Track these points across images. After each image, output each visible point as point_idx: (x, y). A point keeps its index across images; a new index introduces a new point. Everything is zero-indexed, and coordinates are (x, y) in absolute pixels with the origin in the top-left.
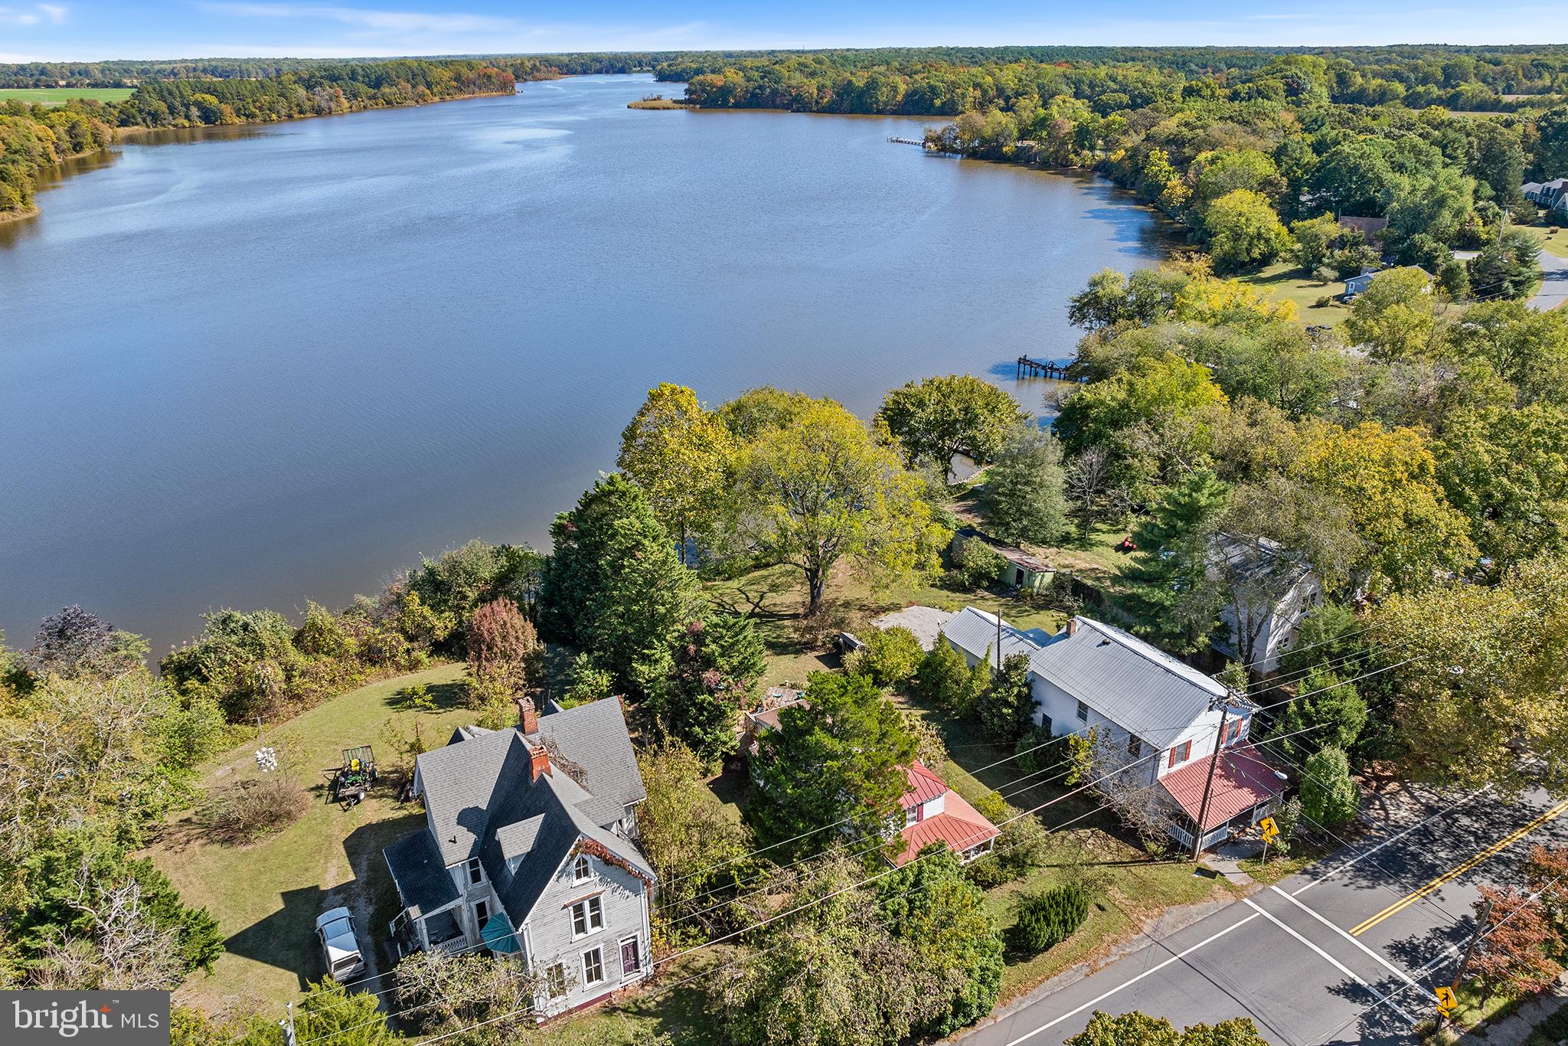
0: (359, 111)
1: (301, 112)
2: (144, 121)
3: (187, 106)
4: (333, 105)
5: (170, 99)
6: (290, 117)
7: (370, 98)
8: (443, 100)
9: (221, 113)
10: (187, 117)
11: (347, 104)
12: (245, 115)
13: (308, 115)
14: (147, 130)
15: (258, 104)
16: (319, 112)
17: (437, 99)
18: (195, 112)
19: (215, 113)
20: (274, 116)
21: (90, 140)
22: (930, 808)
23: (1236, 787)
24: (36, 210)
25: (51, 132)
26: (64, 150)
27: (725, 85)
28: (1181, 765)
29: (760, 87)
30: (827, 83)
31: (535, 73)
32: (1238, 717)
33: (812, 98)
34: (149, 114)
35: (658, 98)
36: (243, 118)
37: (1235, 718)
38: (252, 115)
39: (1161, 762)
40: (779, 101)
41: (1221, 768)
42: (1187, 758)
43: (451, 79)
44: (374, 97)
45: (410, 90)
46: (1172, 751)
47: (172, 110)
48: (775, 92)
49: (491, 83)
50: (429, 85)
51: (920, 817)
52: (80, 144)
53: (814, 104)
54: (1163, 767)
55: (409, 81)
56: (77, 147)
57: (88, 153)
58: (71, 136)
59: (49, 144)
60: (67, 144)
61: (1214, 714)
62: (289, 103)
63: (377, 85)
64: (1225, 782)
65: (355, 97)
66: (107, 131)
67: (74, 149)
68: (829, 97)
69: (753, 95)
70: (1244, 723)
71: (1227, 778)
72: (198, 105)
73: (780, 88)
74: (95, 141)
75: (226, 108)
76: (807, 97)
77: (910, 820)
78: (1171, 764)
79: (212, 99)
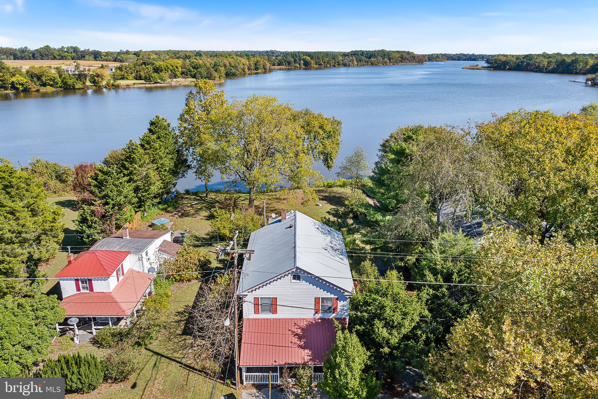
0: (361, 66)
1: (338, 65)
2: (286, 64)
3: (300, 60)
4: (351, 63)
5: (295, 57)
6: (334, 66)
7: (365, 62)
8: (394, 64)
9: (311, 63)
10: (299, 64)
11: (356, 63)
12: (318, 64)
13: (341, 66)
14: (285, 67)
15: (324, 61)
16: (345, 65)
17: (391, 64)
18: (302, 62)
19: (308, 63)
20: (328, 65)
21: (262, 67)
22: (99, 286)
23: (300, 346)
24: (223, 81)
25: (248, 63)
26: (251, 69)
27: (506, 61)
28: (270, 316)
29: (522, 62)
30: (553, 61)
31: (437, 59)
32: (332, 296)
33: (544, 66)
34: (287, 62)
35: (477, 66)
36: (318, 65)
37: (329, 295)
38: (321, 65)
39: (245, 305)
40: (529, 68)
41: (303, 329)
42: (275, 312)
43: (399, 57)
44: (367, 62)
45: (382, 60)
46: (256, 299)
47: (295, 61)
48: (528, 64)
49: (415, 59)
50: (390, 59)
51: (91, 289)
52: (257, 68)
53: (544, 69)
54: (248, 312)
55: (382, 57)
56: (256, 69)
57: (259, 71)
58: (255, 65)
59: (246, 66)
60: (252, 67)
61: (303, 285)
62: (335, 61)
63: (370, 58)
64: (295, 340)
65: (360, 61)
66: (268, 65)
67: (255, 69)
68: (552, 66)
69: (518, 65)
70: (340, 304)
71: (300, 338)
72: (304, 60)
73: (531, 62)
74: (263, 68)
75: (313, 62)
76: (542, 66)
77: (84, 288)
78: (256, 311)
79: (309, 58)
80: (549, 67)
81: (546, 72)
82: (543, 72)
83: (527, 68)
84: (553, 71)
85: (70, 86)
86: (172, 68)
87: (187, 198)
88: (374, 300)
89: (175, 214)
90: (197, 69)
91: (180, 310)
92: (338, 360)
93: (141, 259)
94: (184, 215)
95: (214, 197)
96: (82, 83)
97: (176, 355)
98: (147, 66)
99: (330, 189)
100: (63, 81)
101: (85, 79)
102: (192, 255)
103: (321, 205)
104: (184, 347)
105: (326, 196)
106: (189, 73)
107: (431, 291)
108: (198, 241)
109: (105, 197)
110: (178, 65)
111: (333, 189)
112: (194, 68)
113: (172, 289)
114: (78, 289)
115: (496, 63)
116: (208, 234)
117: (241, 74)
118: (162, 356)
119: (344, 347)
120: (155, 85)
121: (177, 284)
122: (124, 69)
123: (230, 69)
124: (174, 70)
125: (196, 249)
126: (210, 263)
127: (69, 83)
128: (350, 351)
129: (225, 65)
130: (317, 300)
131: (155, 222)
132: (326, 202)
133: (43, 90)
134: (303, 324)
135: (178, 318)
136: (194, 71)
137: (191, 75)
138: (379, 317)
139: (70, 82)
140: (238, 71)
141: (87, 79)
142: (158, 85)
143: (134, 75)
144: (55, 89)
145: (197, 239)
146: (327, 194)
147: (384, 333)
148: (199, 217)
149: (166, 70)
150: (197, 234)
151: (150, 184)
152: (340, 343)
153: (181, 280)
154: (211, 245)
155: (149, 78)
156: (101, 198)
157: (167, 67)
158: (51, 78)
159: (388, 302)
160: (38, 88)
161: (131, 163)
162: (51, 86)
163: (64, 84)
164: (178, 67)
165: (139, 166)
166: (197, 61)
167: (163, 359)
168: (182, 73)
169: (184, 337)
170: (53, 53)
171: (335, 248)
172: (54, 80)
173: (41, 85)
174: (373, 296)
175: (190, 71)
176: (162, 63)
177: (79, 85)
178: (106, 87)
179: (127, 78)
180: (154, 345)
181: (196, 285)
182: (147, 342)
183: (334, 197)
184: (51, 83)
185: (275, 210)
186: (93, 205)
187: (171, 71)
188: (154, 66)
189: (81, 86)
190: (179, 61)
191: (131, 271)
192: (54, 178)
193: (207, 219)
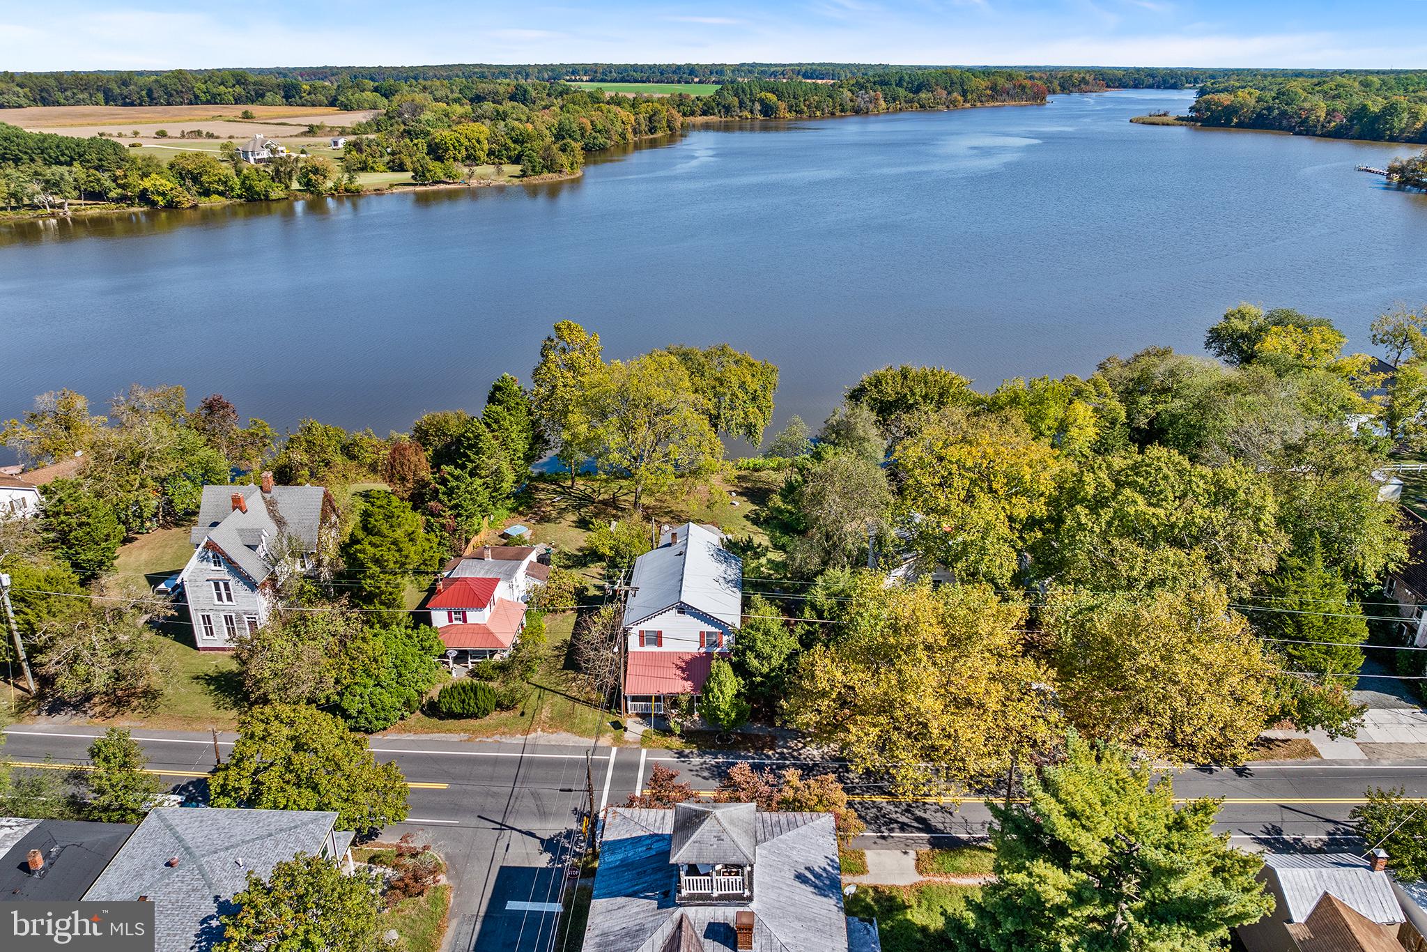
0: (895, 111)
1: (842, 111)
2: (720, 112)
3: (753, 102)
4: (871, 106)
5: (742, 96)
6: (833, 114)
7: (907, 102)
8: (974, 106)
9: (777, 108)
10: (751, 112)
11: (883, 105)
12: (795, 111)
13: (848, 114)
14: (720, 119)
15: (807, 103)
16: (857, 111)
17: (969, 106)
18: (758, 106)
19: (772, 108)
20: (818, 113)
21: (665, 125)
22: (473, 617)
23: (683, 678)
24: (579, 173)
25: (633, 118)
26: (641, 132)
27: (1231, 105)
28: (654, 649)
29: (1269, 109)
30: (1339, 107)
31: (1082, 86)
32: (717, 630)
33: (1318, 121)
34: (724, 107)
35: (1165, 115)
36: (794, 113)
37: (713, 629)
38: (801, 112)
39: (630, 638)
40: (1285, 123)
41: (686, 663)
42: (660, 645)
43: (987, 88)
44: (911, 101)
45: (945, 96)
46: (641, 633)
47: (742, 105)
48: (1283, 114)
49: (1025, 93)
50: (964, 93)
51: (465, 620)
52: (655, 127)
53: (1319, 128)
54: (633, 644)
55: (946, 88)
56: (652, 130)
57: (659, 134)
58: (650, 121)
59: (629, 127)
60: (644, 127)
61: (687, 618)
62: (834, 103)
63: (917, 91)
64: (679, 672)
65: (894, 100)
66: (679, 119)
67: (650, 131)
68: (1338, 121)
69: (1260, 115)
70: (725, 638)
71: (683, 670)
72: (762, 101)
73: (1289, 110)
74: (668, 126)
75: (782, 105)
76: (1313, 121)
77: (456, 619)
78: (642, 644)
79: (772, 97)
80: (1329, 122)
81: (1322, 136)
82: (1314, 135)
83: (1280, 123)
84: (1338, 134)
85: (259, 195)
86: (467, 143)
87: (543, 490)
88: (749, 633)
89: (531, 518)
90: (522, 143)
91: (557, 644)
92: (712, 685)
93: (511, 587)
94: (544, 519)
95: (582, 488)
96: (283, 186)
97: (559, 688)
98: (415, 141)
99: (756, 474)
100: (243, 183)
101: (290, 179)
102: (565, 580)
103: (737, 504)
104: (567, 681)
105: (747, 488)
106: (504, 152)
107: (807, 627)
108: (569, 560)
109: (455, 507)
110: (482, 138)
111: (762, 474)
112: (515, 142)
113: (546, 622)
114: (450, 620)
115: (1208, 109)
116: (580, 550)
117: (617, 145)
118: (545, 689)
119: (717, 674)
120: (435, 188)
121: (550, 616)
122: (364, 147)
123: (594, 138)
124: (474, 148)
125: (569, 571)
126: (587, 590)
127: (258, 189)
128: (722, 677)
129: (583, 128)
130: (702, 634)
131: (509, 531)
132: (745, 499)
133: (205, 203)
134: (687, 658)
135: (556, 653)
136: (515, 149)
137: (509, 158)
138: (751, 649)
139: (260, 186)
140: (611, 140)
141: (294, 178)
142: (442, 186)
143: (387, 158)
144: (228, 202)
145: (568, 557)
146: (749, 485)
147: (756, 663)
148: (564, 523)
149: (455, 149)
150: (566, 549)
151: (502, 481)
152: (714, 671)
153: (555, 611)
154: (585, 565)
155: (423, 172)
156: (451, 508)
157: (459, 141)
158: (220, 179)
159: (759, 636)
160: (196, 202)
161: (477, 453)
162: (221, 194)
163: (247, 190)
164: (482, 140)
165: (488, 458)
166: (521, 126)
167: (547, 692)
168: (491, 153)
169: (565, 672)
170: (193, 87)
171: (730, 578)
172: (226, 182)
173: (200, 194)
174: (748, 630)
175: (508, 149)
176: (446, 133)
177: (277, 192)
178: (332, 195)
179: (372, 168)
180: (535, 679)
181: (572, 618)
182: (528, 675)
183: (760, 489)
184: (222, 188)
185: (671, 512)
186: (442, 516)
187: (467, 150)
188: (430, 137)
189: (282, 194)
190: (484, 128)
191: (502, 600)
192: (339, 452)
193: (576, 527)
